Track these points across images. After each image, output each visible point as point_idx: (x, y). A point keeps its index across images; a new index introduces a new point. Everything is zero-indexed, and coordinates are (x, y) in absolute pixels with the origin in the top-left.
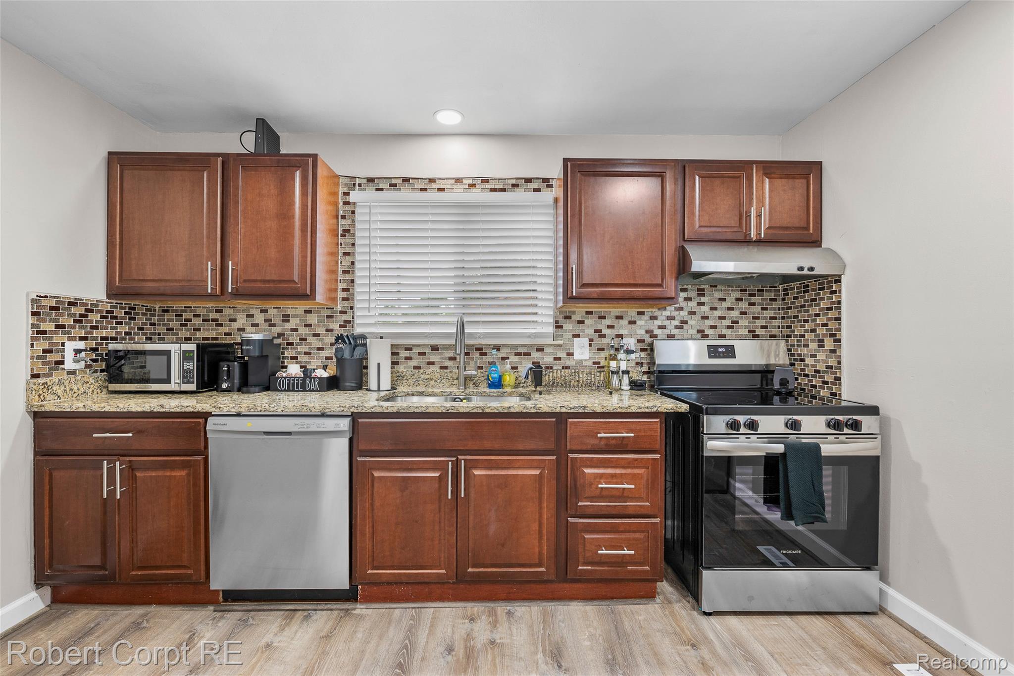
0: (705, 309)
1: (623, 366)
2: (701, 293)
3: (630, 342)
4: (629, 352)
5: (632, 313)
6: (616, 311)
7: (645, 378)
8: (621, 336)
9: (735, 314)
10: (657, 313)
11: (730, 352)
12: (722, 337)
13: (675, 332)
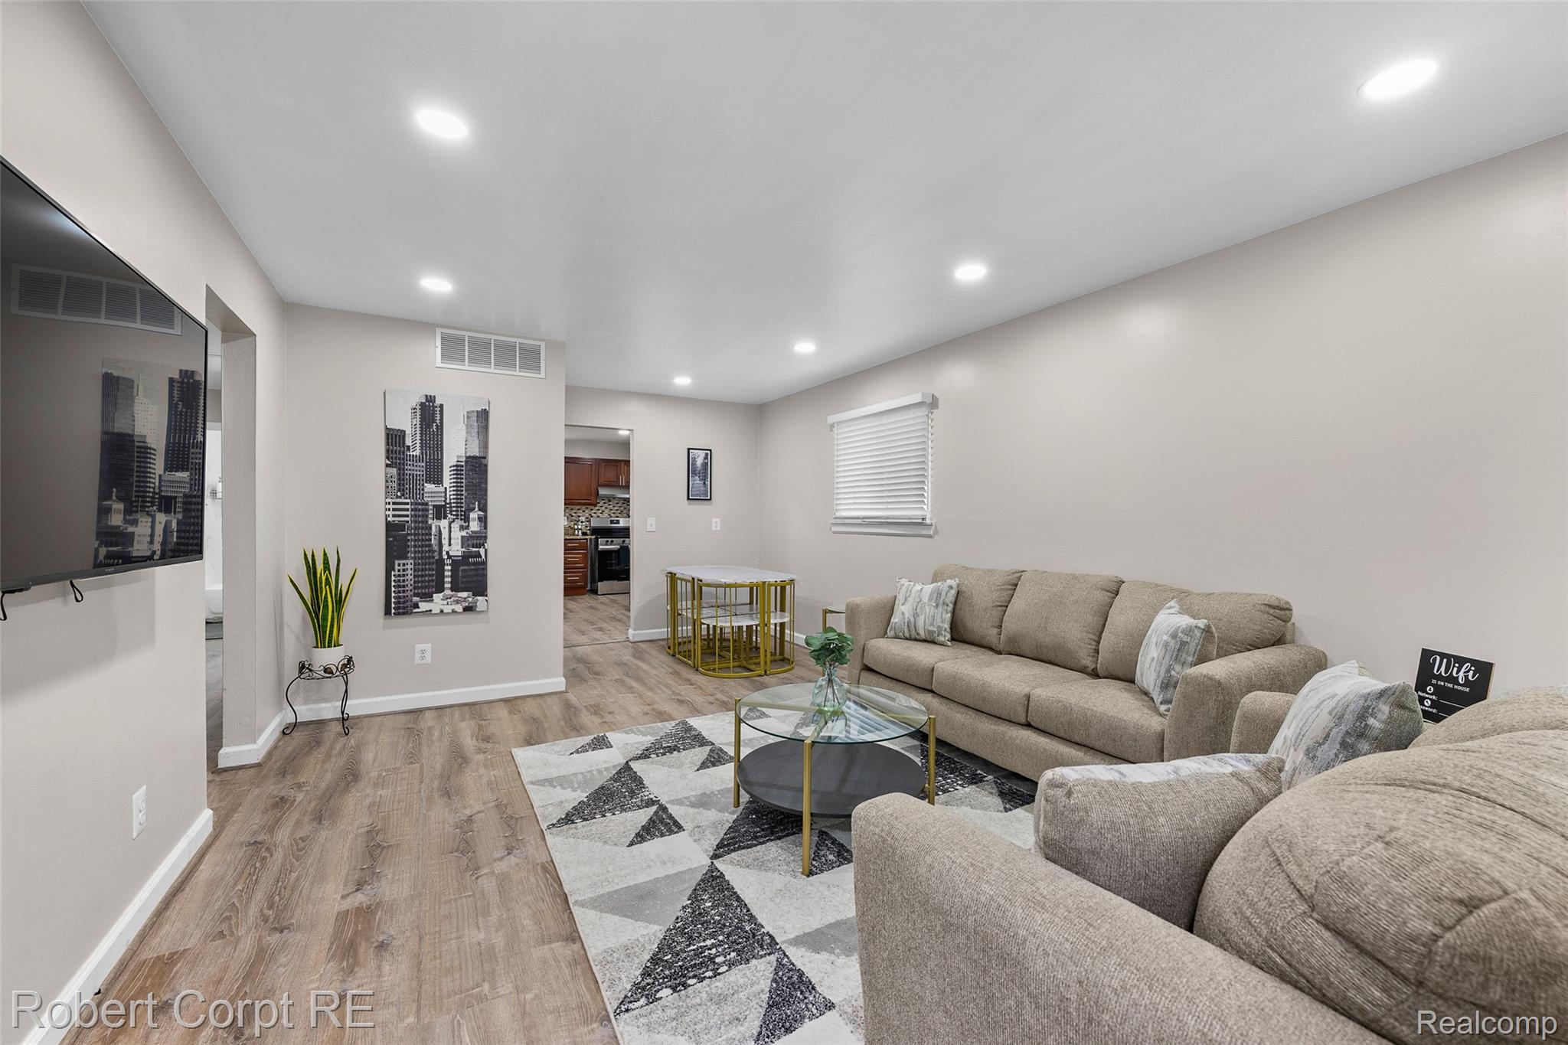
0: (611, 506)
1: (580, 527)
2: (610, 501)
3: (583, 519)
4: (582, 522)
5: (584, 507)
6: (578, 507)
7: (588, 532)
8: (579, 516)
9: (622, 508)
10: (592, 507)
11: (618, 522)
12: (617, 517)
13: (600, 515)
